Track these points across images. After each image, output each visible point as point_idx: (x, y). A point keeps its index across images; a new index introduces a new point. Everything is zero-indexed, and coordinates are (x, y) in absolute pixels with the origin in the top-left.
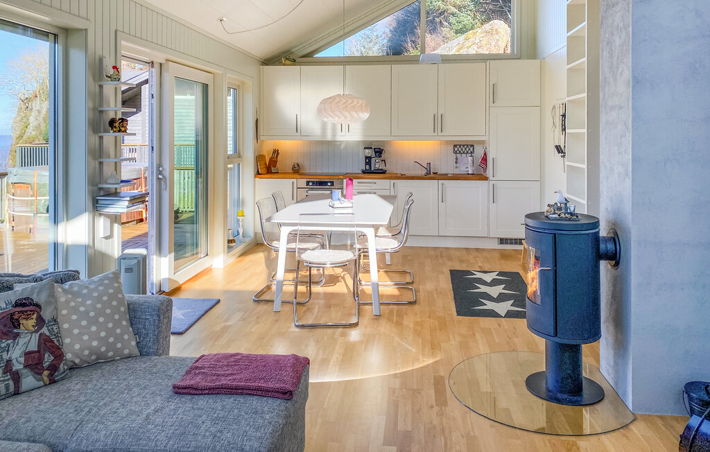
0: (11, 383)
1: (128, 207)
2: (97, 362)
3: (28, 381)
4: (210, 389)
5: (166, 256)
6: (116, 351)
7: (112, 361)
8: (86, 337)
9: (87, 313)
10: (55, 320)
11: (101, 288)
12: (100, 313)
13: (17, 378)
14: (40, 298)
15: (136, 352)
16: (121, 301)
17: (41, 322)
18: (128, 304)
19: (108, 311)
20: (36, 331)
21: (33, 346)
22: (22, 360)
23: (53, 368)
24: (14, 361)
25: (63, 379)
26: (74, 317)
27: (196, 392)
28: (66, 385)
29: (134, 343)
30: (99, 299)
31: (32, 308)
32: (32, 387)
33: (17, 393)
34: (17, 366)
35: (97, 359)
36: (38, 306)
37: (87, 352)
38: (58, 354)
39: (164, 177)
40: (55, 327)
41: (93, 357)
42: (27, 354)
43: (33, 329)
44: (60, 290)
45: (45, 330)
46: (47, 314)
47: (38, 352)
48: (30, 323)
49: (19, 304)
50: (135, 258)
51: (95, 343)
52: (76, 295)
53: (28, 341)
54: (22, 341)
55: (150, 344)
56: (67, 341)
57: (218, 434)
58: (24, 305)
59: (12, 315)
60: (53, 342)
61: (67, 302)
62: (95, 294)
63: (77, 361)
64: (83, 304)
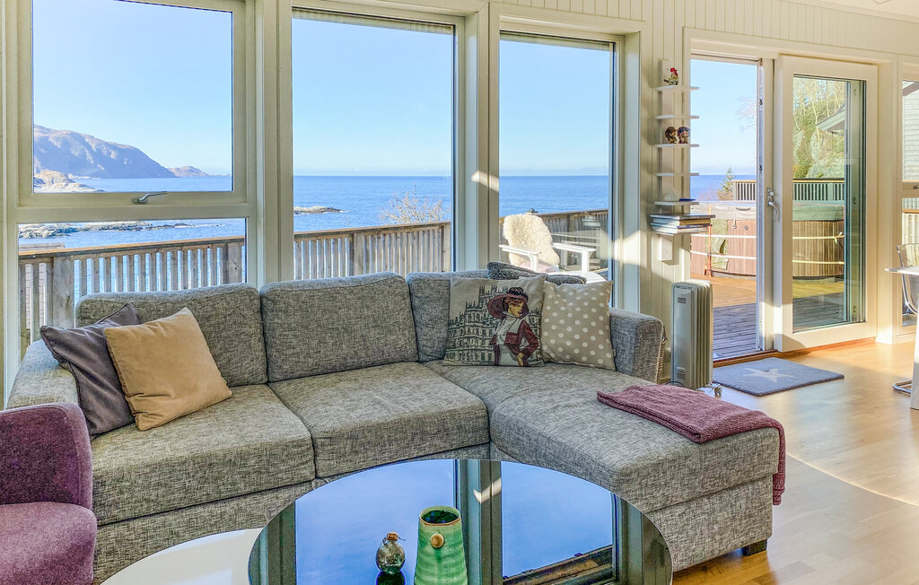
0: (493, 354)
1: (678, 228)
2: (571, 362)
3: (506, 357)
4: (626, 406)
5: (779, 306)
6: (590, 357)
7: (585, 366)
8: (561, 335)
9: (566, 313)
10: (538, 313)
11: (586, 294)
12: (578, 316)
13: (498, 351)
14: (530, 291)
15: (611, 365)
16: (603, 311)
17: (525, 310)
18: (611, 317)
19: (586, 316)
20: (520, 318)
21: (515, 329)
22: (504, 338)
23: (527, 353)
24: (498, 337)
25: (536, 366)
26: (555, 314)
27: (615, 406)
28: (536, 372)
29: (609, 356)
30: (579, 304)
31: (520, 297)
32: (508, 364)
33: (497, 364)
34: (500, 342)
35: (572, 359)
36: (525, 296)
37: (561, 349)
38: (534, 341)
39: (776, 204)
40: (535, 318)
41: (568, 357)
42: (509, 334)
43: (518, 315)
44: (552, 288)
45: (526, 318)
46: (532, 305)
47: (518, 334)
48: (517, 309)
49: (512, 291)
50: (690, 288)
51: (569, 343)
52: (564, 295)
53: (511, 324)
54: (508, 322)
55: (626, 362)
56: (545, 334)
57: (594, 439)
58: (516, 293)
59: (505, 298)
60: (531, 330)
61: (553, 300)
62: (578, 298)
63: (553, 355)
64: (565, 305)
